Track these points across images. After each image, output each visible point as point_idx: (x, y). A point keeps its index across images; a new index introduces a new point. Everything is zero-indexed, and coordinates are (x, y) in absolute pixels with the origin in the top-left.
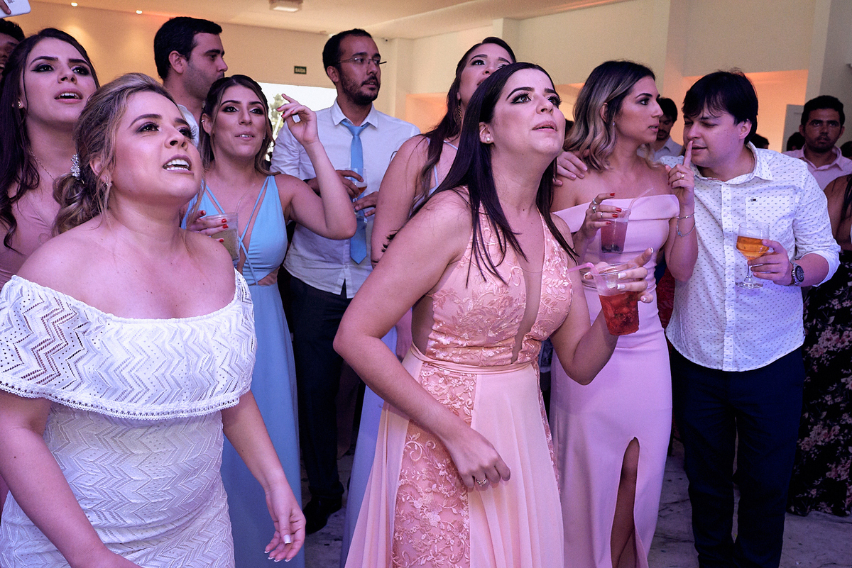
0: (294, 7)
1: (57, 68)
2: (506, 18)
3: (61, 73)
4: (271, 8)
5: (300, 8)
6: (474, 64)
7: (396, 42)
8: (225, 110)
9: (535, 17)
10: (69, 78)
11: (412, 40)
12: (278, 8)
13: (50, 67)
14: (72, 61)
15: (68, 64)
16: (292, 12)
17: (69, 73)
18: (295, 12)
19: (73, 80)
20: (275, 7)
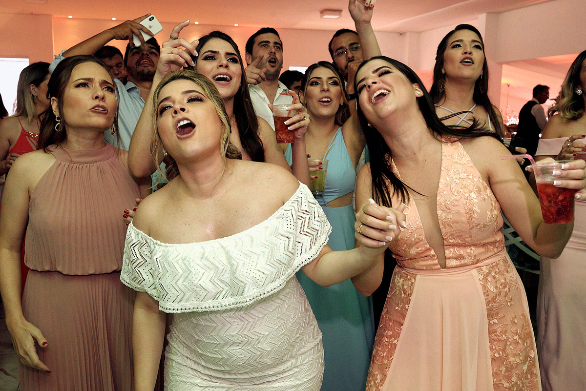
0: (337, 15)
1: (217, 58)
2: (488, 13)
3: (220, 62)
4: (321, 17)
5: (340, 16)
6: (453, 47)
7: (408, 34)
8: (312, 84)
9: (511, 10)
10: (224, 66)
11: (419, 33)
12: (326, 17)
13: (214, 57)
14: (228, 54)
15: (225, 56)
16: (335, 19)
17: (225, 62)
18: (338, 18)
19: (227, 67)
20: (325, 15)
